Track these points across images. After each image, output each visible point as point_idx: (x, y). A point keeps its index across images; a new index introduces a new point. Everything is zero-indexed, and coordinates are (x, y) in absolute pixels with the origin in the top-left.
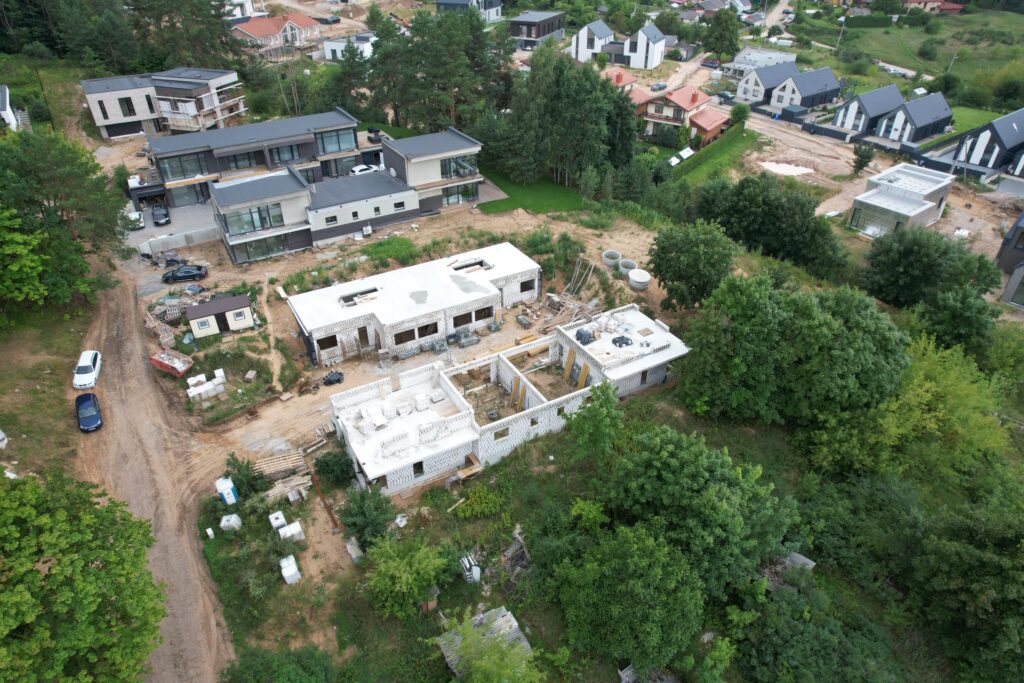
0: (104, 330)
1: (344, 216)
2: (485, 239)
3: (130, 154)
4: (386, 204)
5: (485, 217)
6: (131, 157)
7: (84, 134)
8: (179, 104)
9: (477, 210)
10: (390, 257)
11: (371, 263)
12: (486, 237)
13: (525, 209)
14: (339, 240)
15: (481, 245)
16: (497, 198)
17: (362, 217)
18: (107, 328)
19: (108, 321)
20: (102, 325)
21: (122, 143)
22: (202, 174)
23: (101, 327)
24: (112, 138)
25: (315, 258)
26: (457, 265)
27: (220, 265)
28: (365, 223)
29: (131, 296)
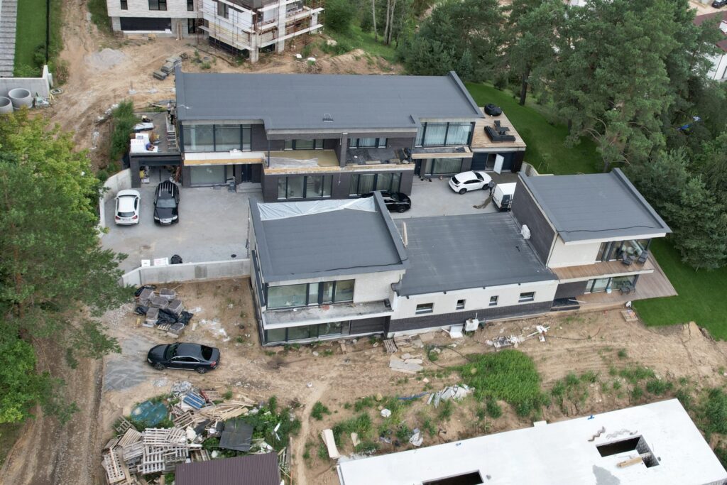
0: (34, 460)
1: (444, 303)
2: (643, 383)
3: (143, 70)
4: (509, 295)
5: (644, 332)
6: (145, 77)
7: (88, 15)
8: (230, 11)
9: (632, 313)
10: (504, 399)
11: (473, 404)
12: (646, 381)
13: (700, 325)
14: (428, 333)
15: (638, 398)
16: (661, 295)
17: (468, 307)
18: (40, 456)
19: (45, 435)
20: (31, 446)
21: (138, 43)
22: (241, 149)
23: (30, 451)
24: (125, 32)
25: (387, 364)
26: (604, 440)
27: (240, 341)
28: (471, 315)
29: (92, 385)
